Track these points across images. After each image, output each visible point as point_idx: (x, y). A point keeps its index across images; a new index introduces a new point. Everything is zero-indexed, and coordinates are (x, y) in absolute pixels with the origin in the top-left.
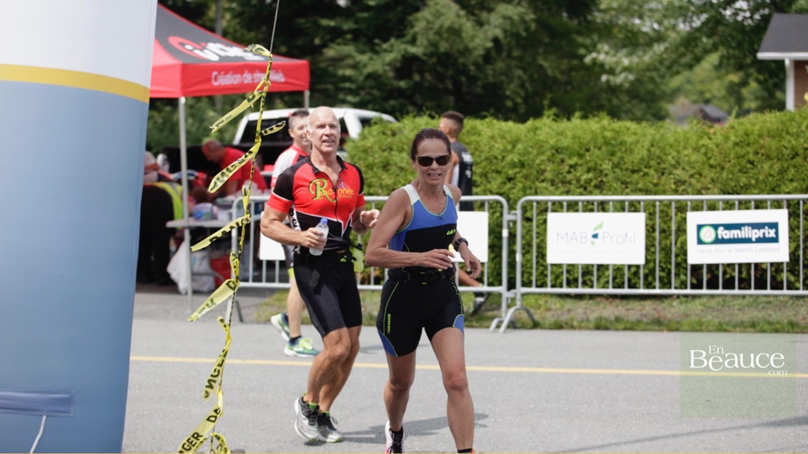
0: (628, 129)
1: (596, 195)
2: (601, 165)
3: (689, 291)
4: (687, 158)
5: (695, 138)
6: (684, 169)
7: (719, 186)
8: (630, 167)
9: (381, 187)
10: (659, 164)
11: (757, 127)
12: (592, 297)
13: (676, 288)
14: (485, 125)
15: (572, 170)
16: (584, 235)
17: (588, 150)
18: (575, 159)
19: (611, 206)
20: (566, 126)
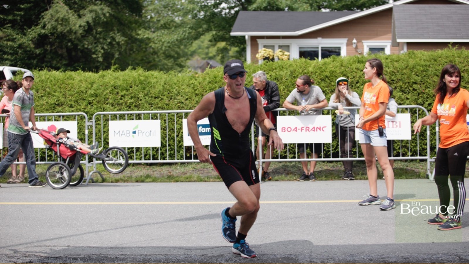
0: (153, 75)
1: (135, 110)
2: (138, 95)
3: (184, 161)
4: (184, 90)
5: (188, 80)
6: (182, 96)
8: (154, 96)
10: (169, 93)
12: (134, 165)
13: (178, 159)
14: (77, 74)
15: (123, 98)
16: (128, 132)
17: (131, 87)
18: (124, 92)
19: (142, 116)
20: (120, 74)
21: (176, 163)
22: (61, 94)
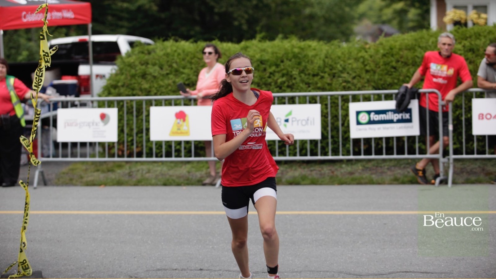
0: (310, 46)
1: (288, 92)
2: (291, 72)
3: (351, 157)
4: (350, 66)
5: (356, 52)
6: (348, 73)
7: (373, 84)
8: (312, 73)
9: (141, 90)
10: (331, 70)
11: (398, 44)
12: (286, 162)
13: (343, 155)
15: (272, 76)
16: (279, 120)
17: (282, 61)
18: (274, 68)
19: (297, 100)
20: (267, 44)
21: (341, 161)
22: (192, 71)
